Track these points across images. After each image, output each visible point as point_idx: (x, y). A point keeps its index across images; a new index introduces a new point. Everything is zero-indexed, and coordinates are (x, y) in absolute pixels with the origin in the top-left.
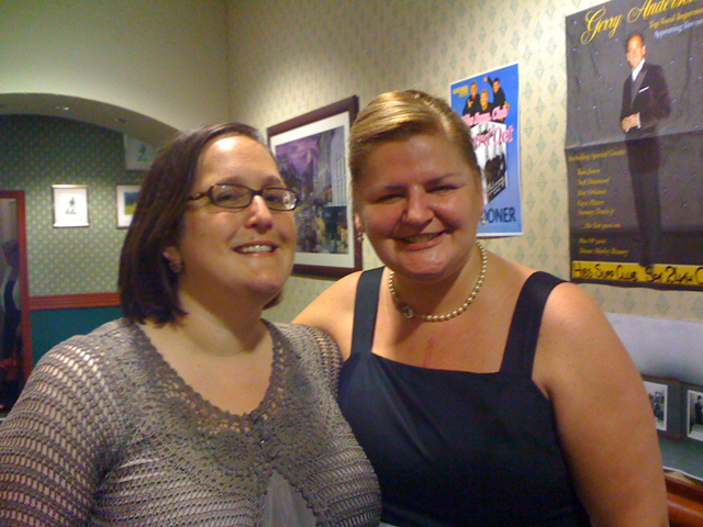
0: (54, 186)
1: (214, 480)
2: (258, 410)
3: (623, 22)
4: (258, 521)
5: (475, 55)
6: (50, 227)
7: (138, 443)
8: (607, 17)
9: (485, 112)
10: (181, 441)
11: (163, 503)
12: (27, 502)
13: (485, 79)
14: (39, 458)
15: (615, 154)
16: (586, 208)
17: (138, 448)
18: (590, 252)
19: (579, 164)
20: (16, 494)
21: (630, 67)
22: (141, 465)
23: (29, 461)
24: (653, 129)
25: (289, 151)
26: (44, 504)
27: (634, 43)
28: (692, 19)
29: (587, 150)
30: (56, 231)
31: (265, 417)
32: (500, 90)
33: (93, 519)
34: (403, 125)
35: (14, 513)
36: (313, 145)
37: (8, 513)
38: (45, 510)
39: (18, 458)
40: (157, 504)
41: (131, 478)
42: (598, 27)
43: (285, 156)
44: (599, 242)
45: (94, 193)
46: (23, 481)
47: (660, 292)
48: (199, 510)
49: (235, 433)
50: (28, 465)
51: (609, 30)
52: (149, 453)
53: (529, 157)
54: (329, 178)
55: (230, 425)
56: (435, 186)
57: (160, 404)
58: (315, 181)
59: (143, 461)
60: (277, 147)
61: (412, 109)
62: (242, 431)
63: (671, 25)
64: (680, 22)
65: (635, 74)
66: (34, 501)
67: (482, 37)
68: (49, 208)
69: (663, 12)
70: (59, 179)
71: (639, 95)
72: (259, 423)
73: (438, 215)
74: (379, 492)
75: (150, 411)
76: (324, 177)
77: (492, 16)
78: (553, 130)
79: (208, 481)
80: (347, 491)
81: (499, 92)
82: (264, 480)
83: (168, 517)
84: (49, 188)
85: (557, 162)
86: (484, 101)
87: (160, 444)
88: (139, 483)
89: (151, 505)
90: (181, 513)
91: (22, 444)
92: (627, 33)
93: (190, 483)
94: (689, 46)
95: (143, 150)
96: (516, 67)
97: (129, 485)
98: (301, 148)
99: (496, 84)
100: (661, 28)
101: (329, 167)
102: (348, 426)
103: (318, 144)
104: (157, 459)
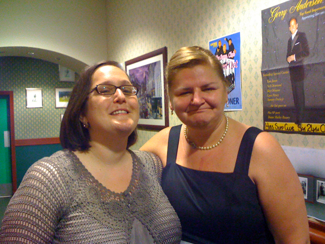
0: (27, 89)
1: (109, 223)
2: (127, 191)
3: (288, 12)
4: (128, 241)
5: (220, 28)
6: (25, 108)
7: (75, 206)
8: (280, 10)
9: (225, 54)
10: (94, 205)
11: (87, 233)
12: (26, 233)
13: (225, 39)
14: (31, 213)
15: (284, 73)
16: (271, 98)
17: (75, 209)
18: (273, 118)
19: (268, 78)
20: (21, 230)
21: (291, 33)
22: (76, 216)
23: (27, 215)
24: (301, 62)
25: (135, 72)
26: (34, 234)
27: (293, 23)
28: (319, 11)
29: (271, 71)
30: (27, 110)
31: (130, 193)
32: (232, 44)
33: (54, 240)
34: (191, 61)
35: (20, 238)
36: (146, 69)
37: (18, 238)
38: (34, 237)
39: (21, 214)
40: (84, 234)
41: (71, 222)
42: (276, 15)
43: (133, 74)
44: (276, 113)
45: (45, 92)
46: (24, 224)
47: (304, 136)
48: (103, 237)
49: (117, 201)
50: (26, 217)
51: (281, 17)
52: (80, 210)
53: (245, 75)
54: (153, 84)
55: (115, 198)
56: (205, 88)
57: (84, 188)
58: (147, 86)
59: (77, 214)
60: (130, 70)
61: (196, 54)
62: (120, 200)
63: (309, 14)
64: (314, 13)
65: (293, 36)
66: (29, 233)
67: (224, 20)
68: (24, 99)
69: (306, 8)
70: (29, 85)
71: (295, 46)
72: (128, 196)
73: (207, 101)
74: (181, 226)
75: (80, 192)
76: (151, 84)
77: (228, 10)
78: (256, 62)
79: (106, 223)
80: (167, 227)
81: (231, 45)
82: (131, 223)
83: (89, 240)
84: (24, 90)
85: (258, 77)
86: (224, 49)
87: (85, 206)
88: (76, 224)
89: (81, 235)
90: (95, 238)
91: (23, 207)
92: (290, 18)
93: (98, 224)
94: (317, 24)
95: (68, 72)
96: (239, 33)
97: (71, 225)
98: (141, 71)
99: (230, 41)
100: (305, 15)
101: (154, 79)
102: (166, 197)
103: (149, 69)
104: (83, 213)
